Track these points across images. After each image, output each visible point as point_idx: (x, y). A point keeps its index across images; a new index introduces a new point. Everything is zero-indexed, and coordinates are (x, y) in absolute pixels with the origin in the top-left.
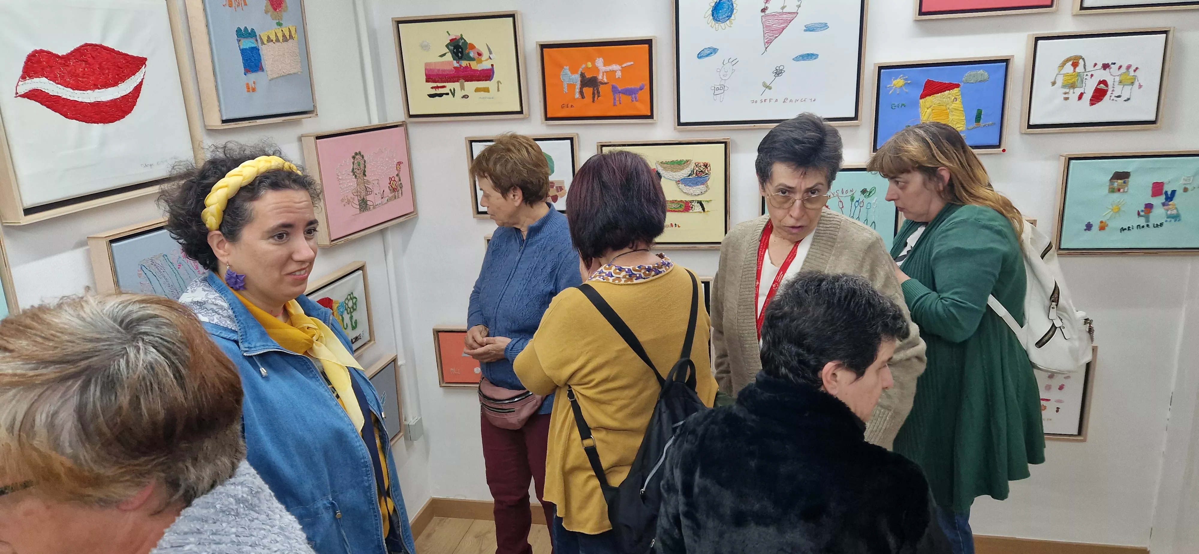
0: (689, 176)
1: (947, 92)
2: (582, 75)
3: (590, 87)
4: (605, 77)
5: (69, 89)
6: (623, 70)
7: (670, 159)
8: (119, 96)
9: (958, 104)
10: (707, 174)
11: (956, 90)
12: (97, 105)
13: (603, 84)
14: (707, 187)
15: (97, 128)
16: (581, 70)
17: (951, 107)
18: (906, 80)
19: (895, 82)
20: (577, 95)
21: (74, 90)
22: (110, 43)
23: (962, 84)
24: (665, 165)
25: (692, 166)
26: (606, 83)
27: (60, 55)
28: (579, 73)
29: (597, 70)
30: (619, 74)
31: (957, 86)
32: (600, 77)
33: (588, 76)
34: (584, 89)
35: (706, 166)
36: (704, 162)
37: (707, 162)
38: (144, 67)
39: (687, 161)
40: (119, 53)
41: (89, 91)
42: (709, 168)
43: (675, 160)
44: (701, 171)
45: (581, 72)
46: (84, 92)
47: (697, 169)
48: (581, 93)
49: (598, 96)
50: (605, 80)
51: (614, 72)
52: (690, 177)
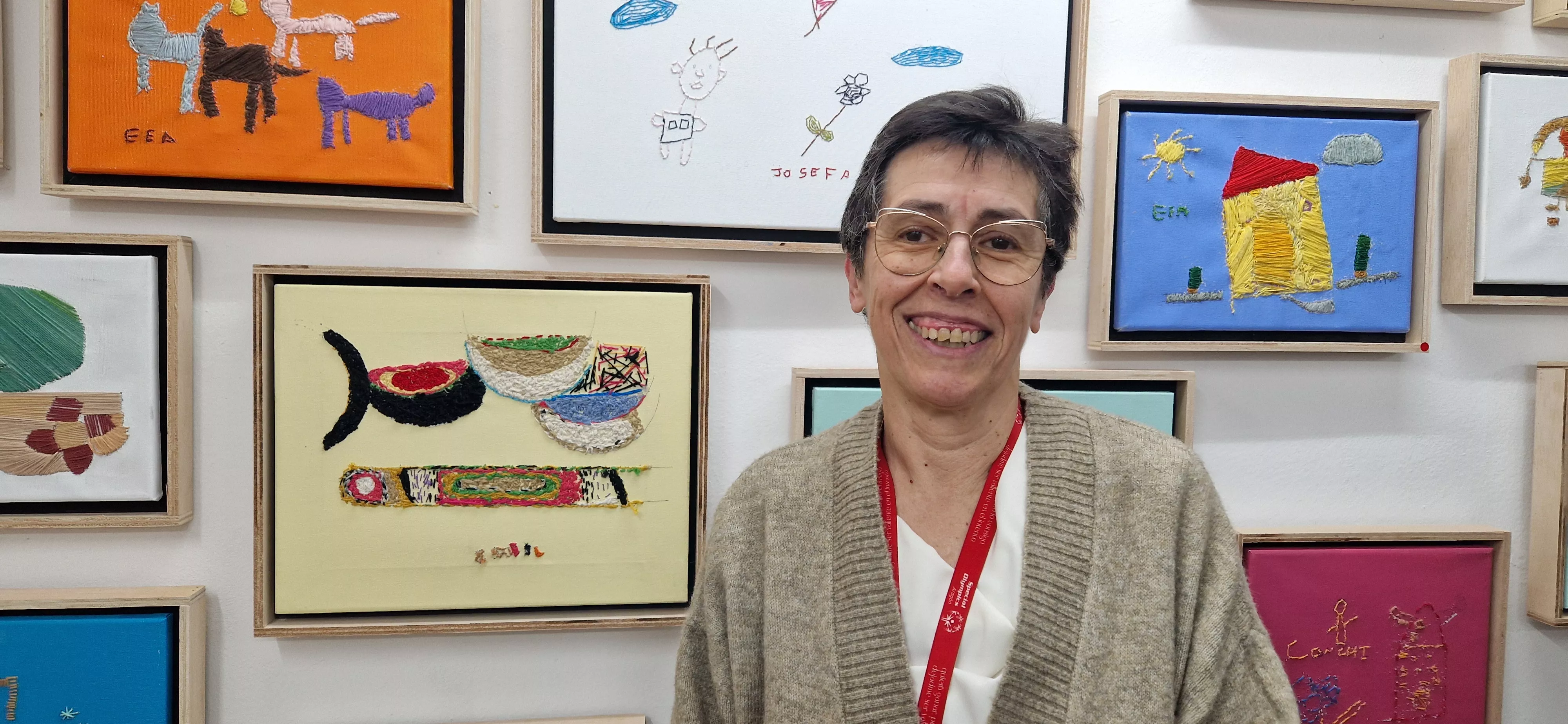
0: (578, 388)
1: (1288, 185)
2: (212, 38)
3: (238, 79)
4: (294, 50)
6: (360, 34)
7: (515, 331)
9: (1313, 220)
10: (636, 383)
11: (1309, 181)
13: (286, 72)
14: (636, 424)
16: (205, 19)
17: (1298, 226)
18: (1188, 143)
19: (1161, 148)
20: (189, 103)
23: (1321, 167)
24: (499, 352)
25: (589, 358)
26: (296, 73)
28: (201, 28)
29: (268, 24)
30: (345, 47)
31: (1311, 170)
32: (277, 51)
33: (233, 41)
34: (219, 87)
35: (633, 357)
36: (627, 345)
37: (636, 345)
39: (574, 341)
42: (643, 365)
43: (532, 333)
44: (619, 374)
45: (208, 28)
47: (605, 366)
48: (205, 96)
49: (269, 113)
50: (296, 61)
51: (329, 37)
52: (582, 392)
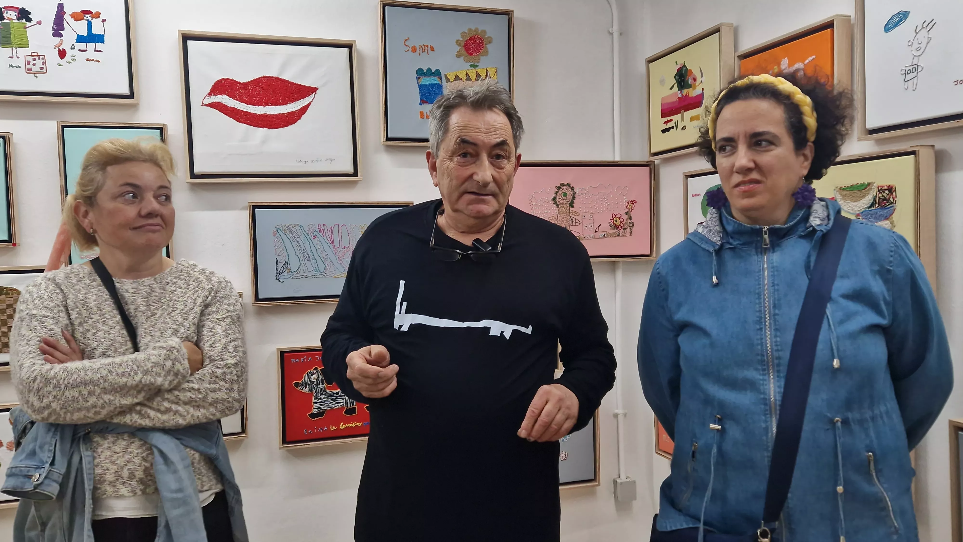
0: (870, 207)
5: (244, 104)
8: (286, 112)
10: (892, 203)
12: (265, 116)
14: (892, 223)
15: (262, 132)
21: (248, 105)
22: (287, 76)
24: (844, 193)
25: (874, 192)
27: (242, 82)
35: (891, 189)
36: (888, 184)
37: (891, 184)
38: (314, 94)
39: (869, 184)
40: (292, 83)
41: (260, 107)
42: (894, 194)
43: (855, 183)
44: (885, 199)
46: (257, 107)
47: (880, 195)
51: (797, 72)
52: (872, 208)
